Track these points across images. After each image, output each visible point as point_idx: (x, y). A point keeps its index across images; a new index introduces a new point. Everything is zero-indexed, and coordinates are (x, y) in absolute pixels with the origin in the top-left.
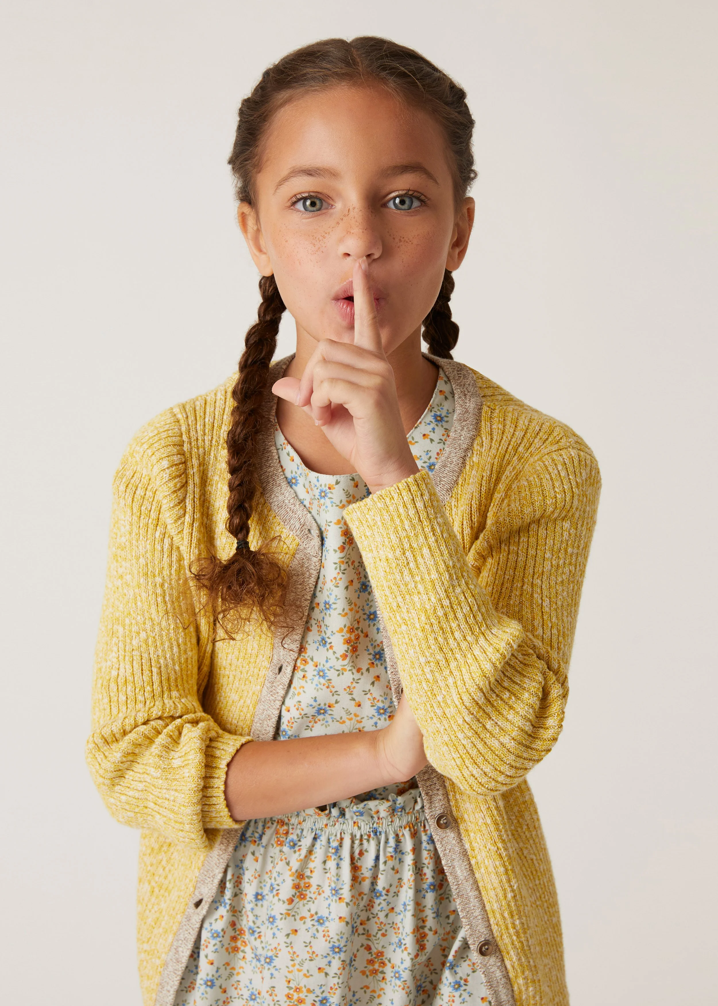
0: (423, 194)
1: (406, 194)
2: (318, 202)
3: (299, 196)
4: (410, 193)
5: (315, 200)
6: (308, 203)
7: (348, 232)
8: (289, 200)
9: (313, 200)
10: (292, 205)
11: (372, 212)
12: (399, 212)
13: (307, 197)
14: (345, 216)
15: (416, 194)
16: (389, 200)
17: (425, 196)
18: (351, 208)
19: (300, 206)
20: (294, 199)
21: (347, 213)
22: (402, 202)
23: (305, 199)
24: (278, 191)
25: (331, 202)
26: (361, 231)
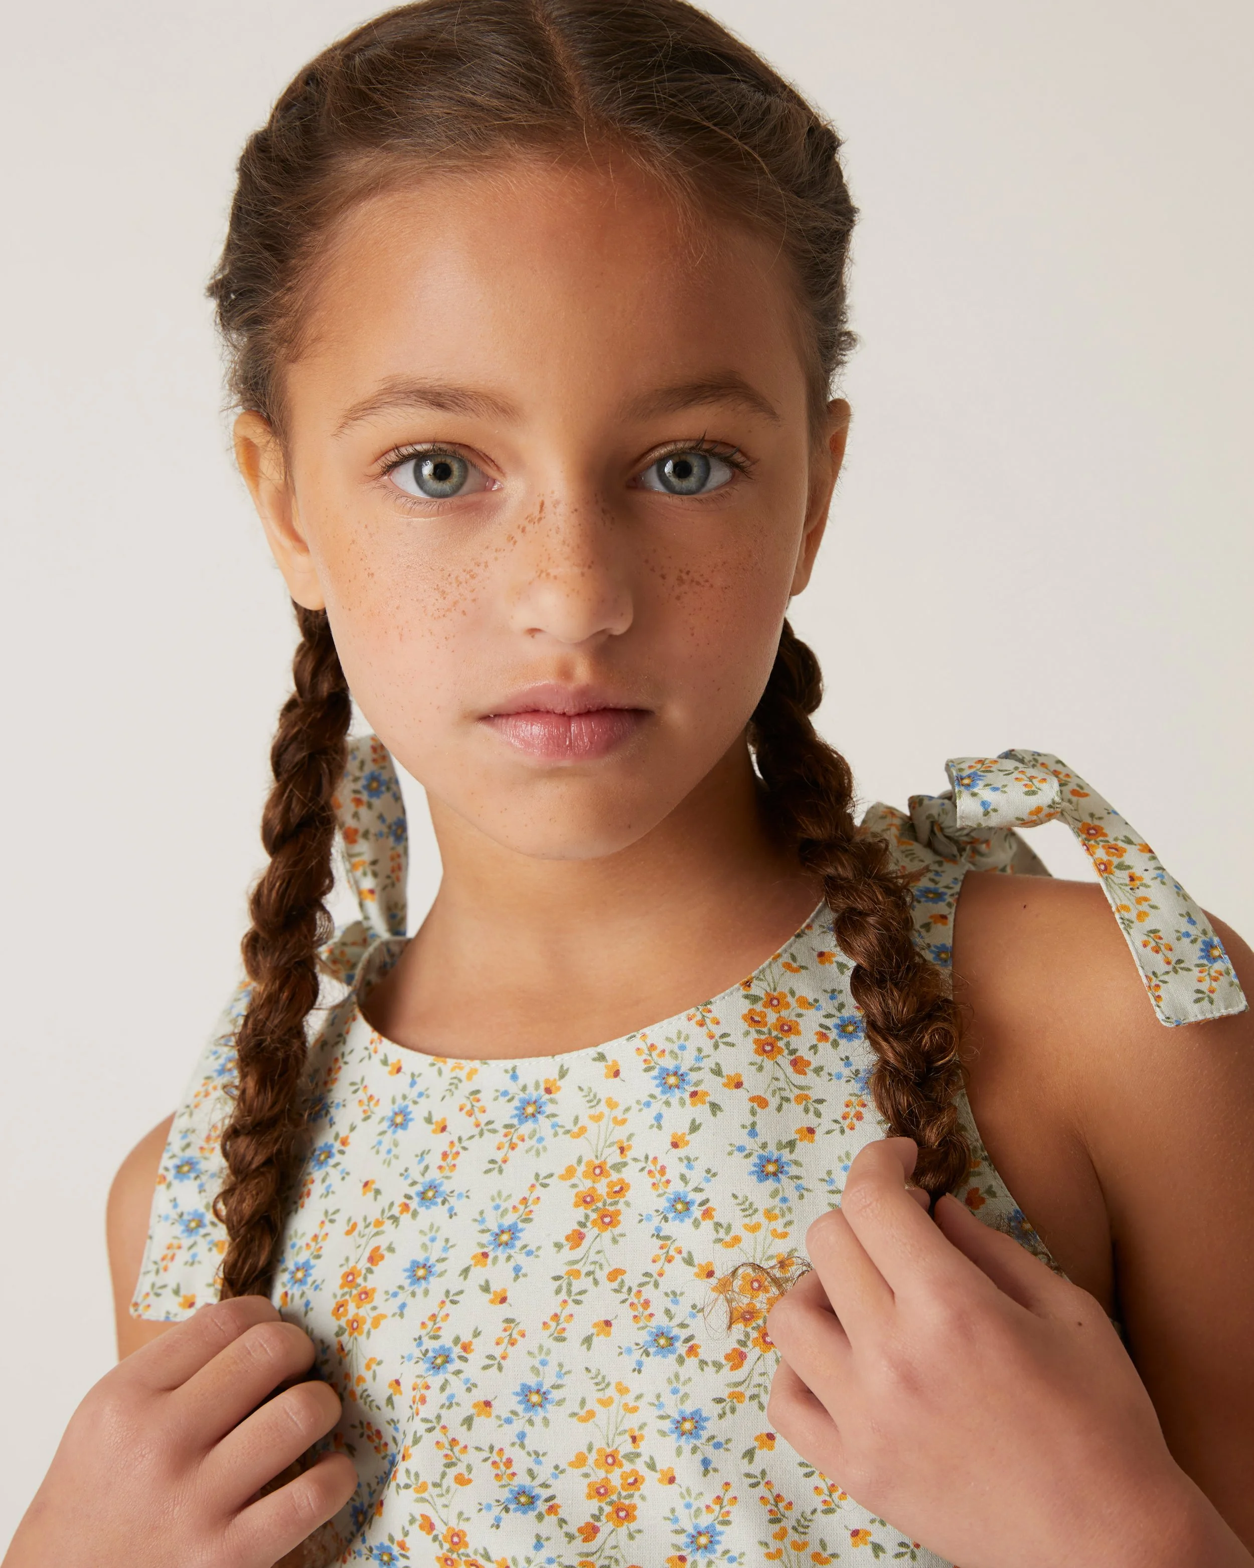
0: (739, 451)
1: (692, 448)
2: (455, 467)
3: (405, 451)
4: (705, 446)
5: (448, 461)
6: (427, 469)
7: (542, 573)
8: (377, 459)
9: (439, 460)
10: (384, 473)
11: (604, 511)
12: (675, 500)
13: (427, 451)
14: (530, 519)
15: (719, 449)
16: (648, 467)
17: (744, 454)
18: (547, 504)
19: (405, 477)
20: (392, 457)
21: (536, 513)
22: (682, 470)
23: (420, 458)
24: (346, 431)
25: (492, 472)
26: (577, 571)
